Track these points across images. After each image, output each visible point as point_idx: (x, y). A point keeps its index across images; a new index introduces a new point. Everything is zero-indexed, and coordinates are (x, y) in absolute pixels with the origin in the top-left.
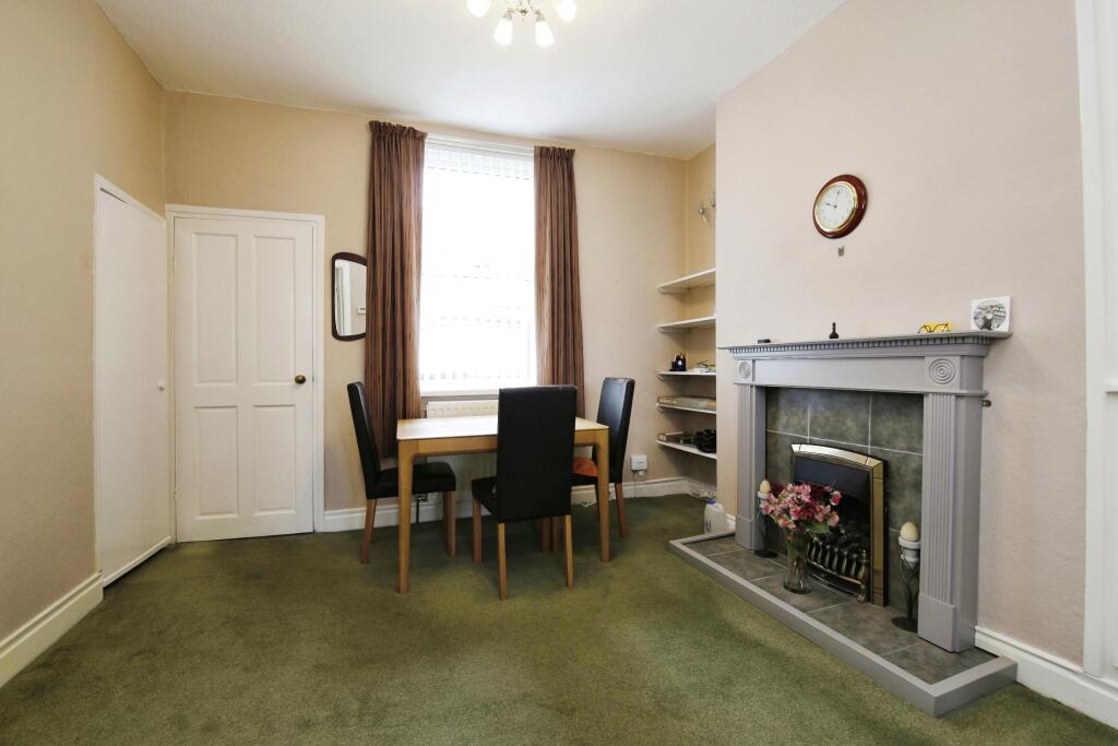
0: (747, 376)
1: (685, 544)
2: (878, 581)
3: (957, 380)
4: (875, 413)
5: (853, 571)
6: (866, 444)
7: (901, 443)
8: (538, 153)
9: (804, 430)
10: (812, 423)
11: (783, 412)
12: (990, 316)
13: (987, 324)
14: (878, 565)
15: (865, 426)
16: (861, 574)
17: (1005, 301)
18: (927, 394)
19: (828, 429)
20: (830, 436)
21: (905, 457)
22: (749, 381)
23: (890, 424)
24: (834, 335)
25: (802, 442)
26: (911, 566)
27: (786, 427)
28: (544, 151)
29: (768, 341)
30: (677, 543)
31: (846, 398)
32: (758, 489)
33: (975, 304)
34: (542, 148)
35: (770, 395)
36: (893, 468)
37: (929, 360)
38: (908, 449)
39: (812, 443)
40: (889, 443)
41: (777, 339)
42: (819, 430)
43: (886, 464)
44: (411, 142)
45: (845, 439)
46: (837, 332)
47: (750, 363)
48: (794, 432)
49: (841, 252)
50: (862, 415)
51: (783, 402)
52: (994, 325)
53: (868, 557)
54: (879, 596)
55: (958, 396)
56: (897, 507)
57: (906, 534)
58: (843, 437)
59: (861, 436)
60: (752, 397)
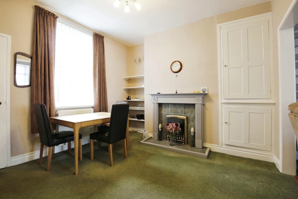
0: (156, 101)
1: (144, 141)
2: (186, 140)
3: (201, 101)
4: (184, 108)
5: (181, 139)
6: (182, 114)
7: (189, 113)
8: (94, 34)
9: (169, 112)
10: (171, 111)
11: (163, 109)
12: (204, 90)
13: (204, 92)
14: (186, 137)
15: (182, 110)
16: (183, 139)
17: (207, 88)
18: (196, 104)
19: (174, 112)
20: (175, 113)
21: (190, 116)
22: (156, 102)
23: (187, 110)
24: (176, 93)
25: (168, 115)
26: (193, 135)
27: (164, 112)
28: (96, 34)
29: (159, 93)
30: (142, 142)
31: (178, 105)
32: (159, 126)
33: (202, 88)
34: (96, 33)
35: (160, 105)
36: (188, 118)
37: (196, 98)
38: (191, 114)
39: (170, 115)
40: (187, 113)
41: (162, 93)
42: (172, 112)
43: (187, 117)
44: (52, 18)
45: (178, 113)
46: (177, 92)
47: (157, 98)
48: (166, 113)
49: (177, 76)
50: (182, 108)
51: (163, 106)
52: (205, 92)
53: (184, 136)
54: (186, 143)
55: (201, 104)
56: (189, 125)
57: (192, 130)
58: (177, 113)
59: (182, 112)
60: (157, 106)
